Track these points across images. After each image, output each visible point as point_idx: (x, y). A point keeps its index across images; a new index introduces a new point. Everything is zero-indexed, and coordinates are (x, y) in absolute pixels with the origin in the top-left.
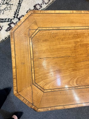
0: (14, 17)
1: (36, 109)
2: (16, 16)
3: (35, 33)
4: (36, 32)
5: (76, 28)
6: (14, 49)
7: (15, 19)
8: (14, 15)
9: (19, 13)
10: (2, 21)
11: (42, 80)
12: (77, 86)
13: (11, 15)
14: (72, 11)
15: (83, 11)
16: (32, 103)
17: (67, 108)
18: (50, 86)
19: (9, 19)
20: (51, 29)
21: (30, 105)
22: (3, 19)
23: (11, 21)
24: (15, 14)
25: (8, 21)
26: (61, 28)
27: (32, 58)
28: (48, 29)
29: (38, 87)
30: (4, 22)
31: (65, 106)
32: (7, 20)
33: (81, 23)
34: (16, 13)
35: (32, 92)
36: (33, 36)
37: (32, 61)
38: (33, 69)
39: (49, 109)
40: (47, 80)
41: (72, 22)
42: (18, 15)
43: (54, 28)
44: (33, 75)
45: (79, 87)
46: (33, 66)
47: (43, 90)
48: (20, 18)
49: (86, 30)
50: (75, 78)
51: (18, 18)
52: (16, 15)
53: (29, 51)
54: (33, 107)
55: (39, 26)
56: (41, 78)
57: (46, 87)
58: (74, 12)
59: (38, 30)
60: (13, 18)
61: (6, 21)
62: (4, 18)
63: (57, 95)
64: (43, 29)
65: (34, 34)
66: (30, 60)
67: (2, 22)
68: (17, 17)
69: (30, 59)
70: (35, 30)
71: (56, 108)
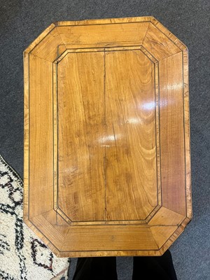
0: (12, 213)
1: (188, 220)
2: (11, 210)
3: (63, 215)
4: (61, 213)
5: (56, 142)
6: (89, 253)
7: (16, 211)
8: (9, 214)
9: (4, 203)
10: (19, 238)
11: (142, 207)
12: (155, 149)
13: (9, 220)
14: (26, 148)
15: (25, 127)
16: (177, 227)
17: (190, 169)
18: (153, 196)
19: (17, 225)
20: (56, 186)
21: (181, 230)
22: (17, 237)
23: (21, 221)
24: (7, 212)
25: (21, 226)
26: (55, 170)
27: (104, 223)
28: (56, 193)
29: (152, 215)
30: (22, 235)
31: (187, 172)
32: (19, 229)
33: (47, 132)
34: (4, 210)
35: (160, 225)
36: (67, 220)
37: (110, 223)
38: (123, 222)
39: (189, 198)
40: (142, 199)
41: (45, 148)
42: (8, 206)
43: (56, 181)
44: (132, 222)
45: (158, 144)
46: (117, 223)
47: (158, 207)
48: (14, 202)
49: (60, 124)
50: (142, 151)
51: (16, 206)
52: (8, 209)
53: (93, 227)
54: (184, 225)
55: (50, 208)
56: (139, 209)
57: (154, 201)
58: (26, 143)
59: (58, 211)
60: (14, 216)
61: (21, 231)
62: (15, 234)
63: (168, 184)
64: (55, 201)
65: (64, 217)
66: (108, 226)
67: (22, 239)
68: (13, 208)
69: (106, 227)
70: (58, 215)
71: (188, 187)
